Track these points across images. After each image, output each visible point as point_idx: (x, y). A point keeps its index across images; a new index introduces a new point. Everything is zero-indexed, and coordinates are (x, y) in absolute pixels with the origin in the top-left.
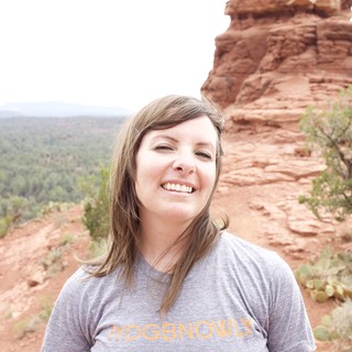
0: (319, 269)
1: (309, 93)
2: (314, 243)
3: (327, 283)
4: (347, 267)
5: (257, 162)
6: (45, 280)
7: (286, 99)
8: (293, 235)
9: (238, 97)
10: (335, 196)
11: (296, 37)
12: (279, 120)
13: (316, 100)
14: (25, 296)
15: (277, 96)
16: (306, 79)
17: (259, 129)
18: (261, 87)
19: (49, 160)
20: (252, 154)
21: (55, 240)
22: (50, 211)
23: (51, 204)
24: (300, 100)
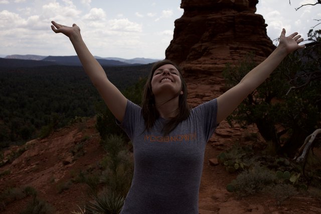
0: (231, 155)
1: (229, 55)
2: (229, 141)
3: (235, 163)
4: (247, 154)
5: (198, 95)
6: (73, 161)
7: (216, 59)
8: (217, 137)
9: (188, 56)
10: (241, 115)
11: (223, 22)
12: (211, 70)
13: (233, 59)
14: (62, 170)
15: (210, 57)
16: (228, 47)
17: (200, 76)
18: (201, 51)
19: (73, 91)
20: (195, 90)
21: (79, 138)
22: (75, 122)
23: (76, 118)
24: (224, 59)
